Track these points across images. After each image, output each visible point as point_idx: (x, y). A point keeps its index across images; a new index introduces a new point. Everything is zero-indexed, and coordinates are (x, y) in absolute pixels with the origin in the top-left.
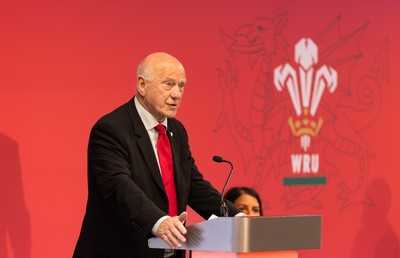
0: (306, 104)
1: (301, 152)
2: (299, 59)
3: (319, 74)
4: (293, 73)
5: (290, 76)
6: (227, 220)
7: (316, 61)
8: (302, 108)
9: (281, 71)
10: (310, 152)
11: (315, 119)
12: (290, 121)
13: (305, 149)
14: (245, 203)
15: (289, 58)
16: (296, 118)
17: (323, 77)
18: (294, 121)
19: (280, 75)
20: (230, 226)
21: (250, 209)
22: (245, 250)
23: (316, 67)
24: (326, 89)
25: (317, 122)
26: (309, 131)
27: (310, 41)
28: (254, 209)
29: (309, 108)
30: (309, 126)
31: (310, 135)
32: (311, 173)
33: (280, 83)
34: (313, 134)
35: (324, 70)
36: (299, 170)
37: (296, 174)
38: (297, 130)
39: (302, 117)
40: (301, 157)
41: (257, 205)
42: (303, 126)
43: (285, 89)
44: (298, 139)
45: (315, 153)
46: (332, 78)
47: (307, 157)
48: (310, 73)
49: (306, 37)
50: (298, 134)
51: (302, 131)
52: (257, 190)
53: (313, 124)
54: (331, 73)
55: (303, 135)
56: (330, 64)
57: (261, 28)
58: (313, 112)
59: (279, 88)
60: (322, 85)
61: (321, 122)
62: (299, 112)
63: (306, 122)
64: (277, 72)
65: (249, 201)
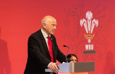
0: (89, 30)
1: (88, 44)
2: (87, 17)
3: (93, 21)
4: (86, 21)
5: (84, 22)
6: (68, 63)
7: (92, 18)
8: (88, 31)
9: (82, 21)
10: (91, 44)
11: (92, 34)
12: (85, 35)
13: (89, 43)
14: (73, 59)
15: (84, 17)
16: (86, 34)
17: (94, 22)
18: (86, 35)
19: (82, 22)
20: (69, 65)
21: (74, 60)
22: (73, 72)
23: (92, 19)
24: (95, 26)
25: (93, 35)
26: (90, 38)
27: (90, 12)
28: (75, 60)
29: (90, 31)
30: (90, 36)
31: (90, 39)
32: (91, 50)
33: (82, 24)
34: (91, 39)
35: (94, 20)
36: (88, 49)
37: (87, 50)
38: (87, 37)
39: (88, 34)
40: (88, 45)
41: (76, 59)
42: (89, 36)
43: (83, 26)
44: (87, 40)
45: (92, 44)
46: (97, 22)
47: (90, 45)
48: (90, 21)
49: (89, 11)
50: (87, 39)
51: (88, 38)
52: (76, 55)
53: (91, 36)
54: (96, 21)
55: (88, 39)
56: (96, 19)
57: (76, 9)
58: (91, 32)
59: (82, 26)
60: (94, 24)
61: (94, 35)
62: (87, 32)
63: (89, 35)
64: (81, 21)
65: (74, 58)
